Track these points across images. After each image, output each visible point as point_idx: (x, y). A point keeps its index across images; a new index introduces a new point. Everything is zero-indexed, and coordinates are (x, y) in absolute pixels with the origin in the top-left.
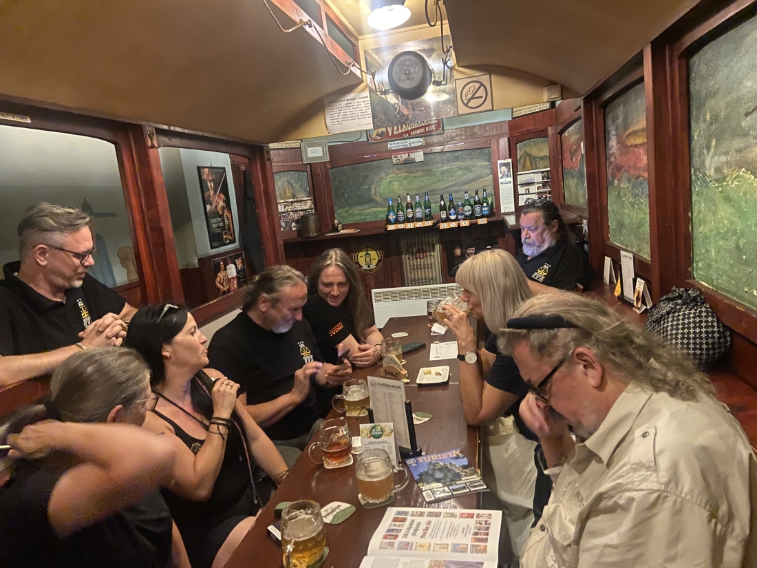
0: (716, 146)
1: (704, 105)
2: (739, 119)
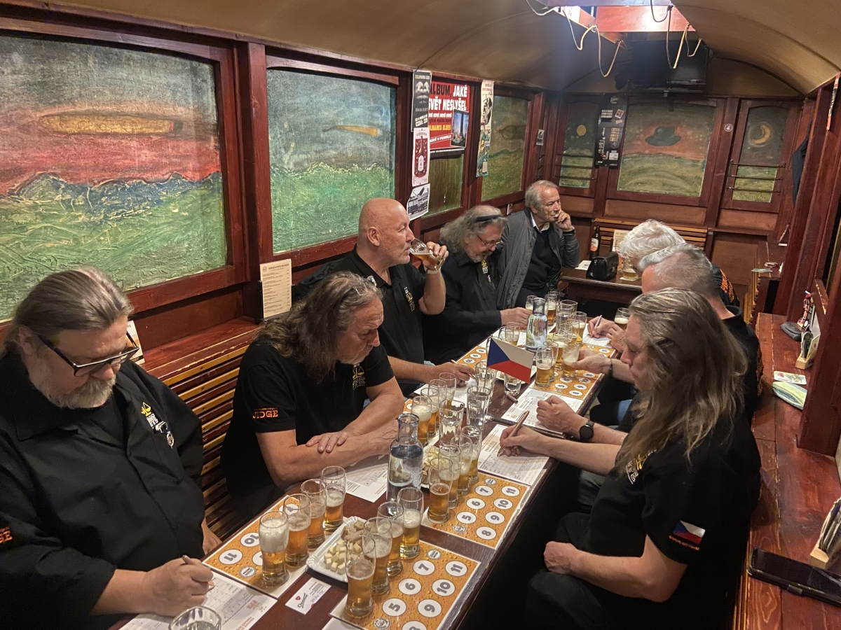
0: (295, 148)
1: (281, 115)
2: (318, 132)
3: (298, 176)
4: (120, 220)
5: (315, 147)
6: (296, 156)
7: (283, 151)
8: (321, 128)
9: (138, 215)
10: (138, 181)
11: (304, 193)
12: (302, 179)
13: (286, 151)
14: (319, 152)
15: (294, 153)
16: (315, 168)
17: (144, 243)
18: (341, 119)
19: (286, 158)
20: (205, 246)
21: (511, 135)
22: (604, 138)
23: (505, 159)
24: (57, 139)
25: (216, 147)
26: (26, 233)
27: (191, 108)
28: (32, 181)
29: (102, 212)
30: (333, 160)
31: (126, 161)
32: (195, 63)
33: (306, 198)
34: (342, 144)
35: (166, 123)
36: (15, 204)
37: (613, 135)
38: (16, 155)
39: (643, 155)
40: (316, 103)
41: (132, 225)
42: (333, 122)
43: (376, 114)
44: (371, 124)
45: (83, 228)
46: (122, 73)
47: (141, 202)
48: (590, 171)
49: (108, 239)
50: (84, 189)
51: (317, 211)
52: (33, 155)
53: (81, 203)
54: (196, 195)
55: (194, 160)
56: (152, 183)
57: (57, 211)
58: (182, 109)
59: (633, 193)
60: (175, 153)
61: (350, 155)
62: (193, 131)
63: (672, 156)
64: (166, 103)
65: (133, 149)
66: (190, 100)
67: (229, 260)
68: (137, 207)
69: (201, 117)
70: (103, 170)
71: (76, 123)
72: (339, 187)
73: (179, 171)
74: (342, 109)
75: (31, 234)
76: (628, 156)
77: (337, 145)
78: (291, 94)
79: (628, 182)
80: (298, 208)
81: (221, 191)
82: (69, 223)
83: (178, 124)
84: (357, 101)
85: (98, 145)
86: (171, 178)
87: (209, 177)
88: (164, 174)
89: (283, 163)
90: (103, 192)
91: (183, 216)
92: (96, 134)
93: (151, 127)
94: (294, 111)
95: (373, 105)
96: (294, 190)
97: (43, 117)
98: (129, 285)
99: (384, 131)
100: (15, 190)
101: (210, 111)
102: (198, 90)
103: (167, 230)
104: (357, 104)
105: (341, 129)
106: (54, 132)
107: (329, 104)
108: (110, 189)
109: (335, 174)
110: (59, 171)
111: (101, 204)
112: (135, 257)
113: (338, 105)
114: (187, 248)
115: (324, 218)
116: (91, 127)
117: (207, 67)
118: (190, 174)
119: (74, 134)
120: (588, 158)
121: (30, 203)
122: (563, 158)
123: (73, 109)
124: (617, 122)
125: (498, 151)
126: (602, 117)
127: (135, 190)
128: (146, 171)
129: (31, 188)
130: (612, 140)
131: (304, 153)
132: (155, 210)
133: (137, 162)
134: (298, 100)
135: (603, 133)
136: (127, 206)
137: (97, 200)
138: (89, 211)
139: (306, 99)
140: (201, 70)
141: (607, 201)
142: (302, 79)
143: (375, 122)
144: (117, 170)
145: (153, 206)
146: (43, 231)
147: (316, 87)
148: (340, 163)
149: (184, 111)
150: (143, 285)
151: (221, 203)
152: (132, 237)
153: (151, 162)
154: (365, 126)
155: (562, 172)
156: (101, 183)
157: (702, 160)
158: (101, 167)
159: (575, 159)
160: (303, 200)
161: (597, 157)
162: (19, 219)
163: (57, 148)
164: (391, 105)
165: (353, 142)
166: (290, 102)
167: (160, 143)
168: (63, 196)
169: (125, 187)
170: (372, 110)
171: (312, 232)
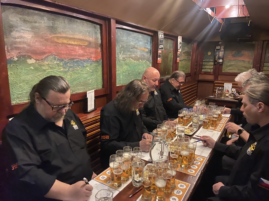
0: (123, 53)
1: (119, 43)
2: (129, 49)
3: (123, 62)
4: (73, 71)
5: (129, 53)
6: (123, 56)
7: (119, 54)
8: (130, 47)
9: (77, 70)
10: (78, 59)
11: (125, 67)
12: (124, 63)
13: (120, 54)
14: (129, 55)
15: (122, 55)
16: (128, 60)
17: (79, 79)
18: (136, 45)
19: (120, 56)
20: (96, 82)
21: (187, 54)
22: (217, 55)
23: (185, 62)
24: (55, 44)
25: (100, 51)
26: (45, 72)
27: (94, 38)
28: (48, 56)
29: (68, 68)
30: (134, 58)
31: (75, 53)
32: (95, 25)
33: (126, 69)
34: (137, 53)
35: (87, 42)
36: (43, 63)
37: (221, 54)
38: (44, 48)
39: (231, 60)
40: (129, 40)
41: (76, 73)
42: (134, 46)
43: (146, 45)
44: (145, 48)
45: (62, 72)
46: (75, 26)
47: (79, 66)
48: (213, 66)
49: (69, 77)
50: (63, 60)
51: (129, 74)
52: (49, 48)
53: (62, 65)
54: (94, 65)
55: (94, 54)
56: (82, 60)
57: (55, 66)
58: (91, 38)
59: (228, 73)
60: (89, 52)
61: (139, 57)
62: (94, 45)
63: (241, 60)
64: (87, 36)
65: (77, 49)
66: (94, 36)
67: (103, 86)
68: (77, 67)
69: (97, 41)
70: (69, 55)
71: (61, 40)
72: (135, 67)
73: (90, 57)
74: (136, 42)
75: (47, 73)
76: (226, 61)
77: (135, 53)
78: (122, 36)
79: (226, 69)
80: (123, 72)
81: (101, 65)
82: (58, 71)
83: (90, 43)
84: (141, 40)
85: (67, 47)
86: (87, 59)
87: (98, 60)
88: (85, 58)
89: (119, 57)
90: (68, 62)
91: (90, 71)
92: (67, 44)
93: (82, 43)
94: (123, 42)
95: (146, 41)
96: (122, 66)
97: (52, 37)
98: (74, 92)
99: (149, 50)
100: (43, 59)
101: (99, 40)
102: (96, 33)
103: (86, 75)
104: (141, 41)
105: (136, 48)
106: (55, 42)
107: (133, 40)
108: (70, 61)
109: (134, 62)
110: (56, 54)
111: (68, 65)
112: (76, 83)
113: (136, 41)
114: (91, 82)
115: (131, 76)
116: (65, 41)
117: (98, 26)
118: (93, 58)
119: (61, 43)
120: (212, 62)
121: (47, 63)
122: (203, 63)
123: (60, 36)
124: (222, 50)
125: (183, 59)
126: (216, 48)
127: (77, 62)
128: (80, 57)
129: (48, 58)
130: (220, 56)
131: (125, 55)
132: (83, 69)
133: (78, 53)
134: (124, 39)
135: (217, 54)
136: (75, 67)
137: (66, 64)
138: (64, 67)
139: (126, 38)
140: (97, 27)
141: (219, 76)
142: (125, 32)
143: (146, 47)
144: (72, 55)
145: (82, 67)
146: (51, 72)
147: (129, 35)
148: (136, 59)
149: (91, 39)
150: (78, 92)
151: (101, 68)
152: (76, 77)
153: (82, 54)
154: (143, 48)
155: (203, 67)
156: (68, 59)
157: (251, 61)
158: (68, 54)
159: (208, 63)
160: (125, 70)
161: (215, 61)
162: (44, 68)
163: (56, 47)
164: (151, 42)
165: (140, 52)
166: (122, 39)
167: (84, 48)
168: (57, 62)
169: (74, 61)
170: (145, 43)
171: (127, 80)
